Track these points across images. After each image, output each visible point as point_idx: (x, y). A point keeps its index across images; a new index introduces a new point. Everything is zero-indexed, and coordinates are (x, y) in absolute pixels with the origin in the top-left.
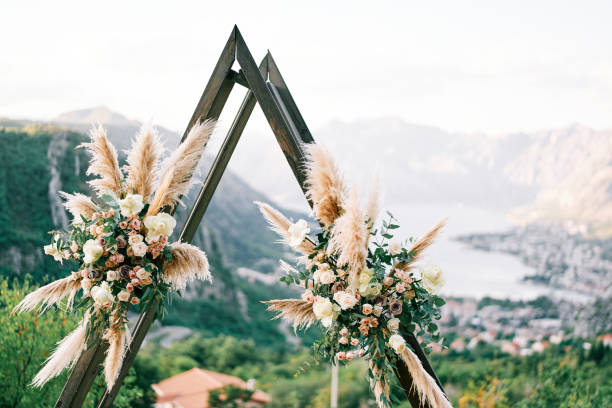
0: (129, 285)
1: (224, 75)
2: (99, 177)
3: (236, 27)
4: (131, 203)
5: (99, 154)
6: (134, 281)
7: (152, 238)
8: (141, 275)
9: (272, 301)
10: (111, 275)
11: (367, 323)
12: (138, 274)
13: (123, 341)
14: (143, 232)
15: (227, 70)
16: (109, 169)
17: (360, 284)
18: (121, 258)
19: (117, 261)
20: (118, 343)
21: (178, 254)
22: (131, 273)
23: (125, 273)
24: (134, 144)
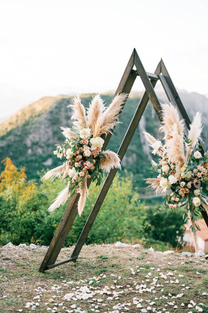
0: (84, 169)
1: (129, 72)
2: (77, 120)
3: (135, 49)
4: (84, 132)
5: (77, 111)
6: (86, 167)
7: (93, 148)
8: (88, 164)
9: (148, 179)
10: (77, 165)
11: (183, 191)
12: (87, 164)
13: (85, 194)
14: (89, 145)
15: (130, 70)
16: (81, 117)
17: (181, 172)
18: (80, 157)
19: (79, 159)
20: (83, 195)
21: (106, 156)
22: (85, 164)
23: (82, 163)
24: (90, 105)
